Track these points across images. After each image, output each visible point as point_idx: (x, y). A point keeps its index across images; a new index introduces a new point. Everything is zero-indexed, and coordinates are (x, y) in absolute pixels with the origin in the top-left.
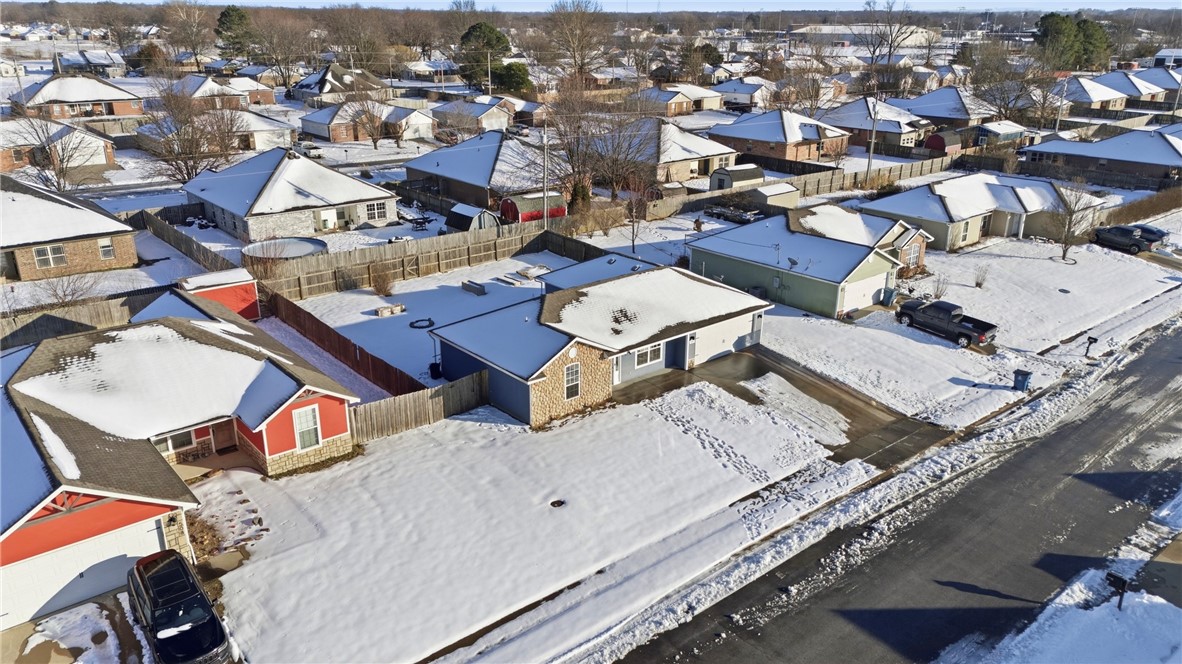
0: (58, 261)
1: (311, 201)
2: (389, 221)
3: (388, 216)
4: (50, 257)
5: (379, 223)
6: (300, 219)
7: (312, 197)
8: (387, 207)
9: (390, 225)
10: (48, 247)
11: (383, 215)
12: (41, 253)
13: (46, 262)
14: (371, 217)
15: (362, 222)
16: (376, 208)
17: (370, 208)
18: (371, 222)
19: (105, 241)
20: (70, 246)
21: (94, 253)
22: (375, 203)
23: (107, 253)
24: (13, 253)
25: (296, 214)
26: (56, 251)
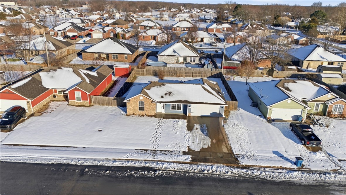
0: (117, 58)
1: (176, 54)
2: (196, 63)
3: (196, 61)
4: (115, 57)
5: (193, 63)
6: (171, 58)
7: (176, 53)
8: (196, 59)
9: (196, 64)
10: (115, 55)
11: (194, 61)
12: (114, 56)
13: (114, 58)
14: (191, 61)
15: (187, 62)
16: (193, 59)
17: (191, 58)
18: (191, 62)
19: (126, 56)
20: (119, 55)
21: (124, 58)
22: (193, 57)
23: (126, 58)
24: (108, 54)
25: (170, 57)
26: (116, 56)
